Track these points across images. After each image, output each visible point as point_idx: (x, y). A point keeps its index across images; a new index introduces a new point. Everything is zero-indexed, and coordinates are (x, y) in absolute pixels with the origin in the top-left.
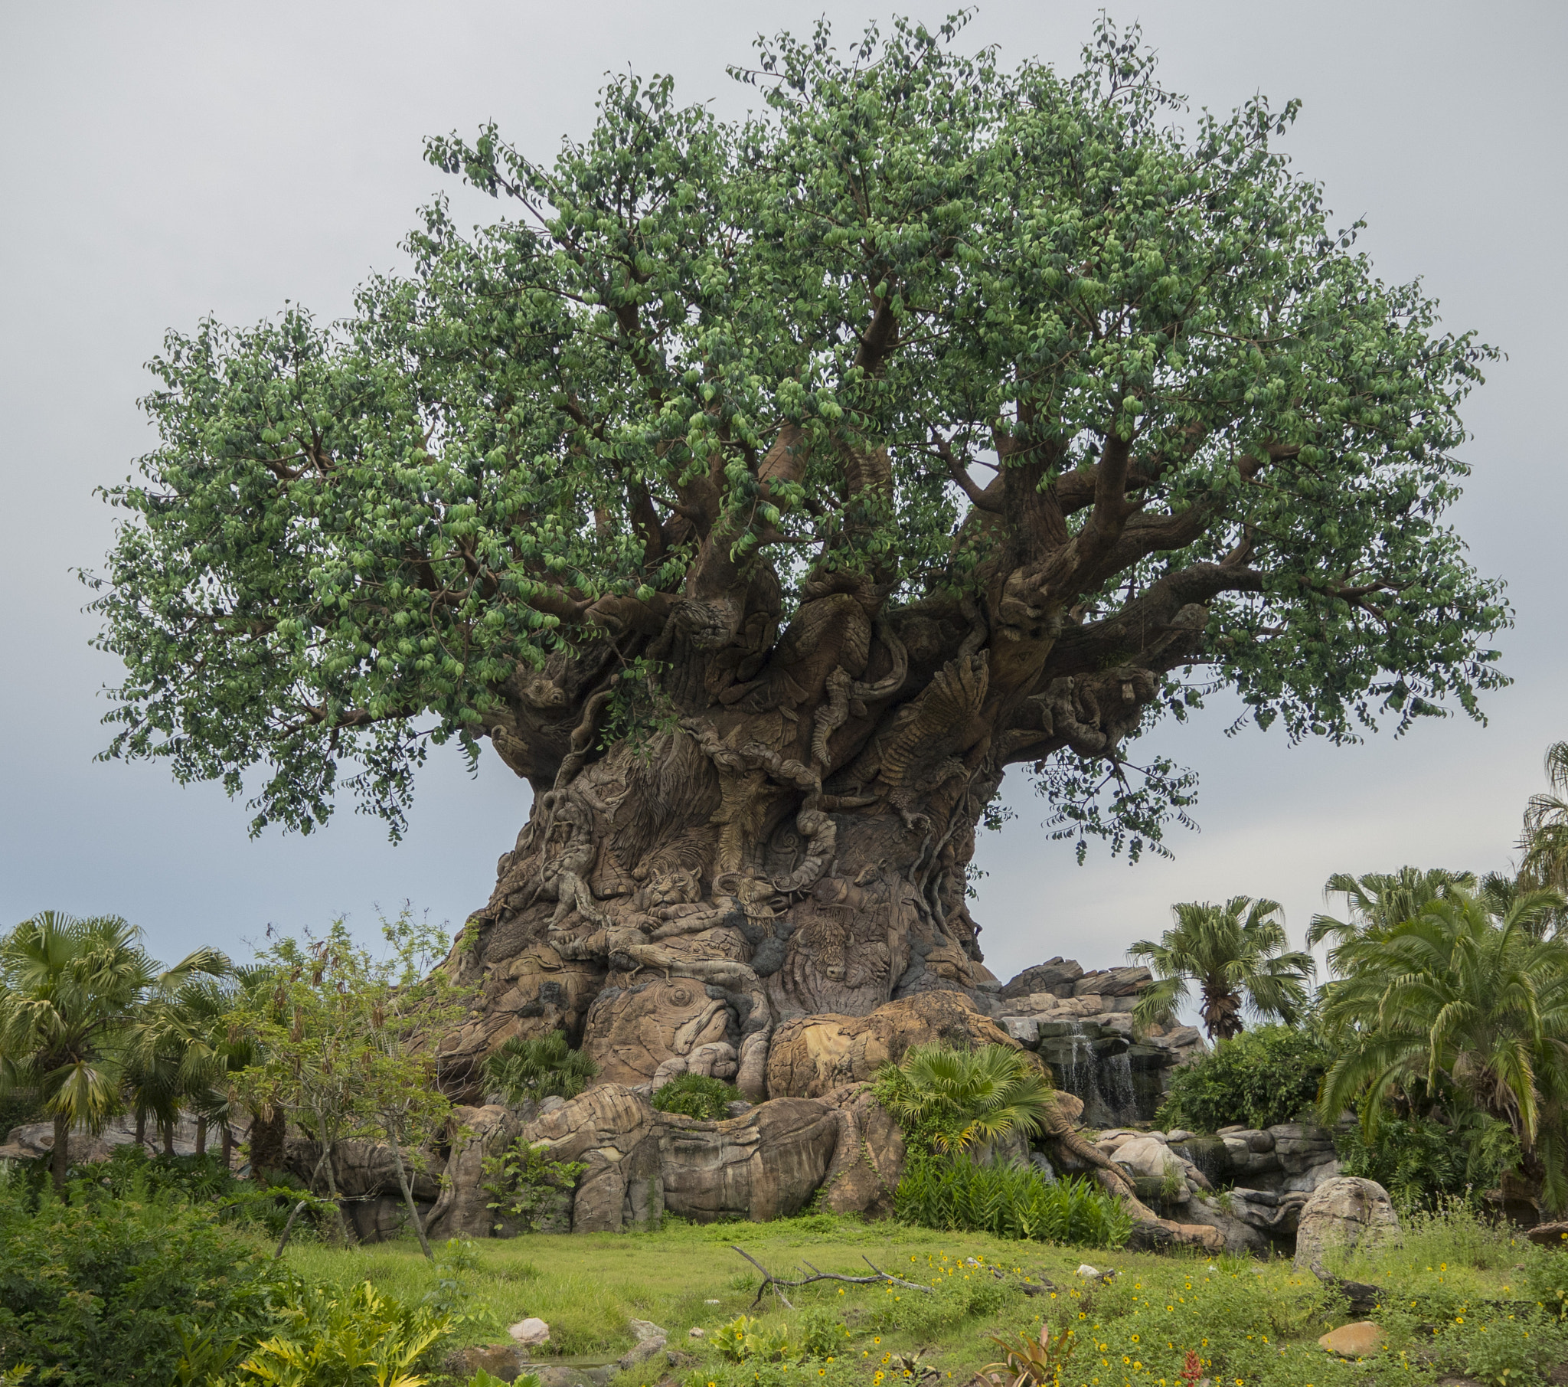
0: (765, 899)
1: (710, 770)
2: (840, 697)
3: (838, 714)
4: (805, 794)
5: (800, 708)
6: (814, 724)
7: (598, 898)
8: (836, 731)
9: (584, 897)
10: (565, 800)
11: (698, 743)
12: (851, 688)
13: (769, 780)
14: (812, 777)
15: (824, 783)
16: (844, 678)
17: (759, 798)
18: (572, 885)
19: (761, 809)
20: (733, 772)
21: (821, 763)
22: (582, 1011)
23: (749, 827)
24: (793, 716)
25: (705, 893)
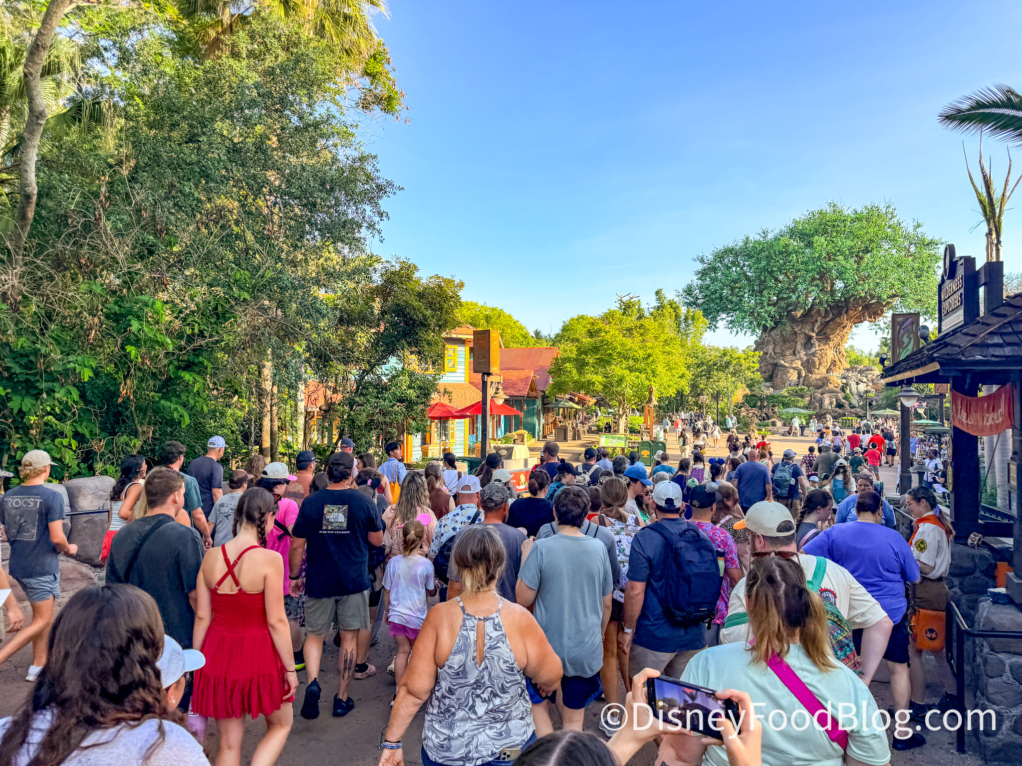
0: (805, 355)
1: (796, 333)
3: (819, 324)
4: (812, 337)
7: (775, 354)
8: (818, 327)
10: (769, 337)
11: (793, 329)
13: (806, 335)
15: (816, 335)
16: (820, 318)
17: (804, 338)
18: (771, 350)
20: (800, 334)
22: (773, 372)
23: (802, 341)
25: (794, 354)
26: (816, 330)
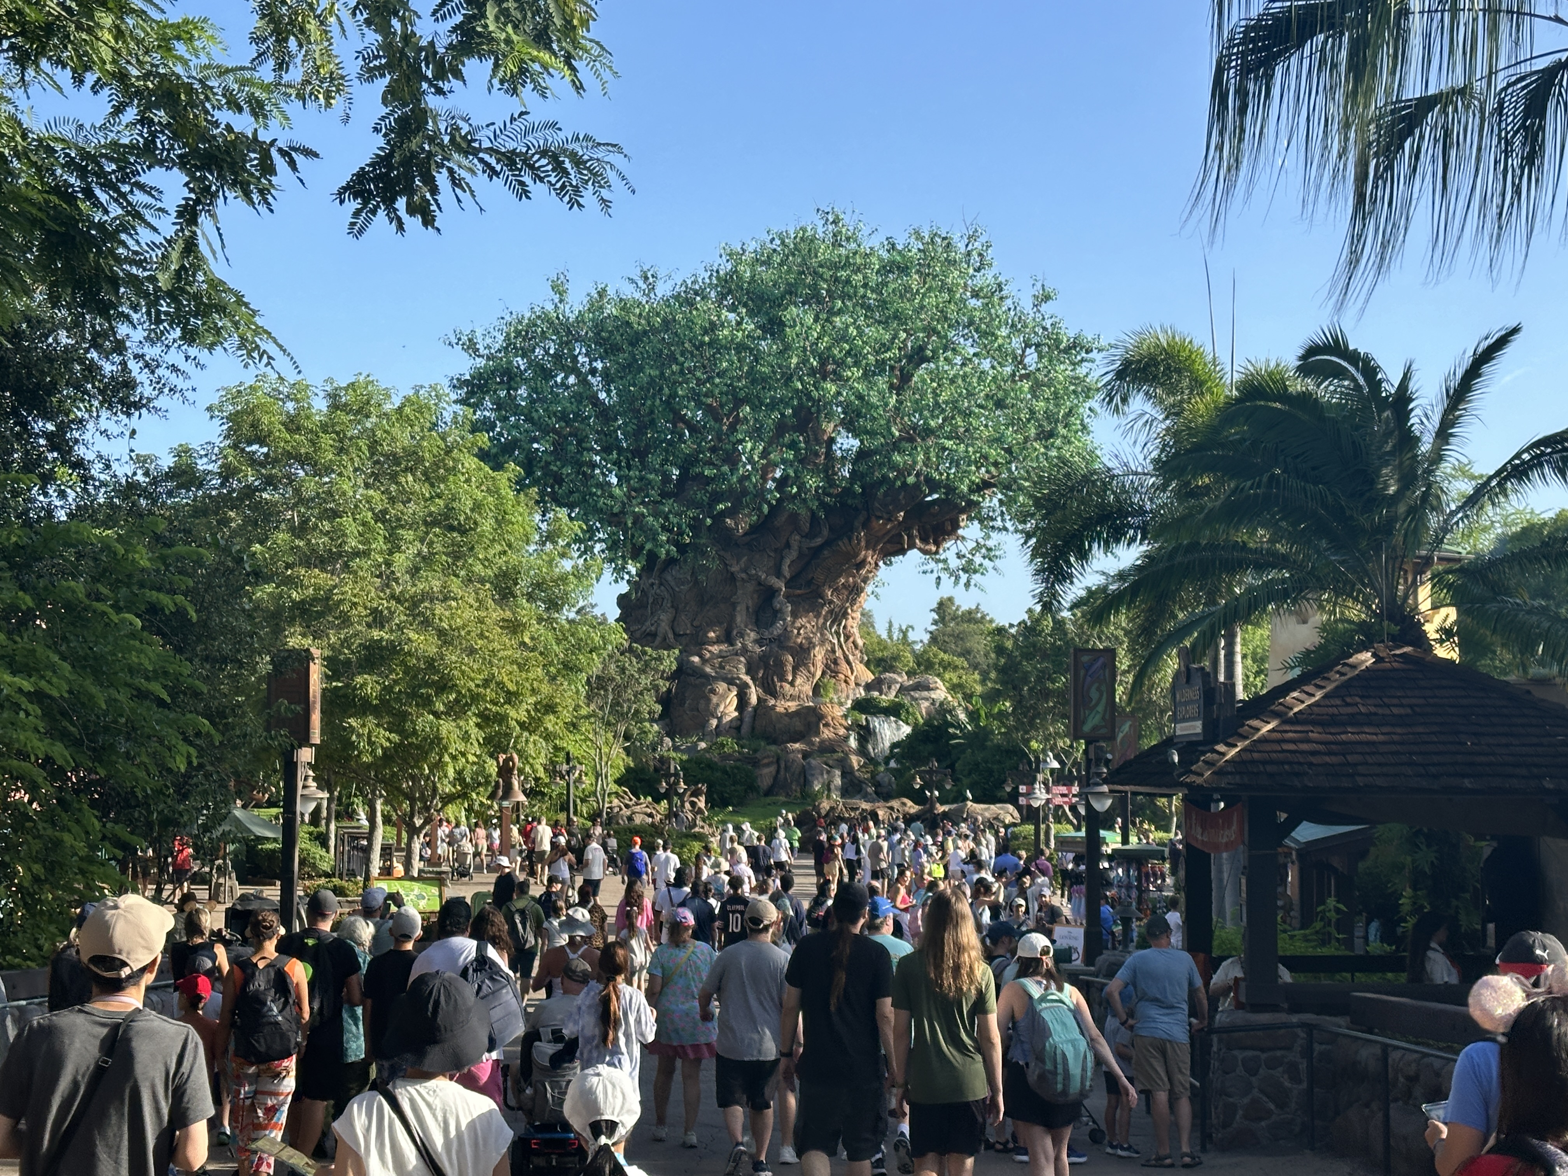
0: (756, 641)
1: (732, 578)
2: (795, 545)
3: (794, 554)
4: (777, 591)
5: (776, 550)
6: (782, 558)
8: (792, 562)
9: (671, 635)
10: (661, 584)
12: (800, 542)
13: (760, 584)
14: (781, 584)
15: (787, 585)
16: (797, 537)
17: (755, 592)
19: (755, 598)
20: (743, 580)
21: (785, 577)
23: (750, 603)
24: (772, 554)
26: (786, 571)
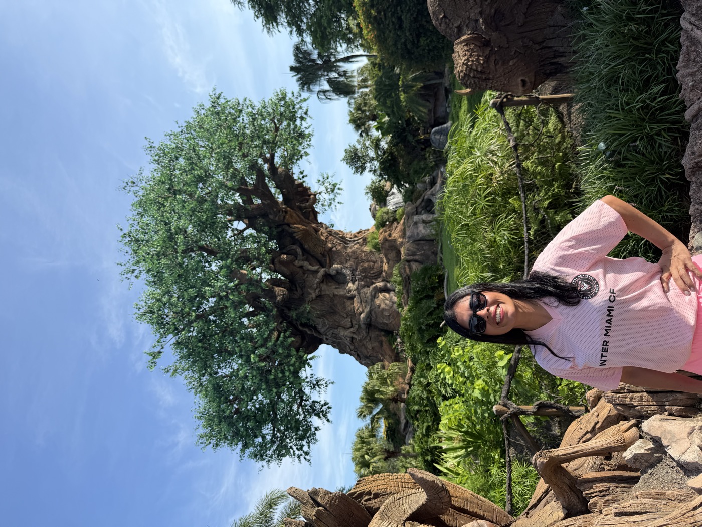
2: (301, 263)
3: (306, 264)
4: (326, 272)
5: (304, 274)
6: (308, 270)
7: (352, 326)
8: (310, 264)
11: (313, 300)
12: (299, 260)
14: (322, 270)
15: (323, 267)
17: (327, 284)
19: (330, 284)
20: (320, 291)
21: (319, 268)
24: (306, 275)
25: (351, 298)
26: (315, 267)
